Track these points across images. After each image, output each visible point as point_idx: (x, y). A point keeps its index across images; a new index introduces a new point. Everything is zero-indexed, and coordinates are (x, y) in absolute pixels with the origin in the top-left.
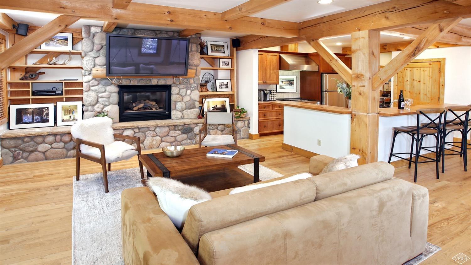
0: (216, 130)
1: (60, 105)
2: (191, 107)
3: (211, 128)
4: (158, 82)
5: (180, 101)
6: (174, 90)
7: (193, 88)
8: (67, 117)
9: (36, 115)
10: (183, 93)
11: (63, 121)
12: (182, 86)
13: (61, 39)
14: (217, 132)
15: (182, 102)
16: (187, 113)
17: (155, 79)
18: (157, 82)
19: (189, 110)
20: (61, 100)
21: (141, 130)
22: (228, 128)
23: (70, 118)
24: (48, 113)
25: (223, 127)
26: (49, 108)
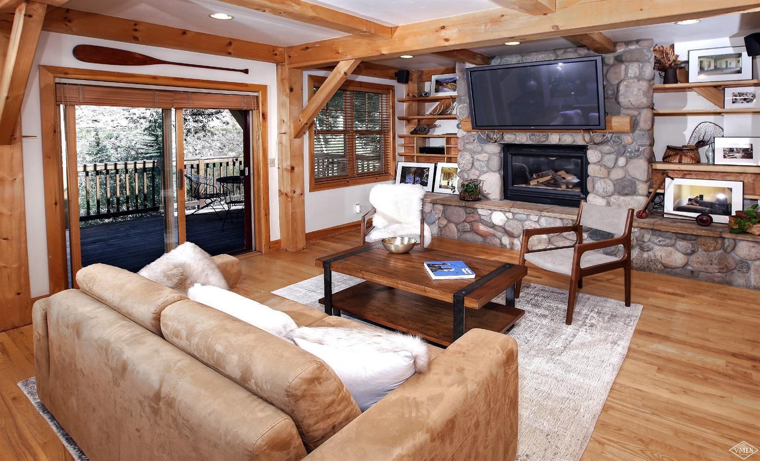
0: (670, 249)
1: (440, 165)
2: (627, 192)
3: (656, 241)
4: (560, 139)
5: (603, 178)
6: (592, 155)
7: (630, 152)
8: (444, 183)
9: (417, 176)
10: (609, 163)
11: (440, 187)
12: (606, 148)
13: (450, 81)
14: (671, 254)
15: (607, 180)
16: (618, 202)
17: (555, 134)
18: (558, 138)
19: (622, 198)
20: (442, 160)
21: (516, 216)
22: (705, 250)
23: (448, 184)
24: (428, 175)
25: (691, 246)
26: (430, 169)
